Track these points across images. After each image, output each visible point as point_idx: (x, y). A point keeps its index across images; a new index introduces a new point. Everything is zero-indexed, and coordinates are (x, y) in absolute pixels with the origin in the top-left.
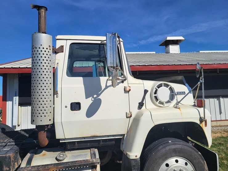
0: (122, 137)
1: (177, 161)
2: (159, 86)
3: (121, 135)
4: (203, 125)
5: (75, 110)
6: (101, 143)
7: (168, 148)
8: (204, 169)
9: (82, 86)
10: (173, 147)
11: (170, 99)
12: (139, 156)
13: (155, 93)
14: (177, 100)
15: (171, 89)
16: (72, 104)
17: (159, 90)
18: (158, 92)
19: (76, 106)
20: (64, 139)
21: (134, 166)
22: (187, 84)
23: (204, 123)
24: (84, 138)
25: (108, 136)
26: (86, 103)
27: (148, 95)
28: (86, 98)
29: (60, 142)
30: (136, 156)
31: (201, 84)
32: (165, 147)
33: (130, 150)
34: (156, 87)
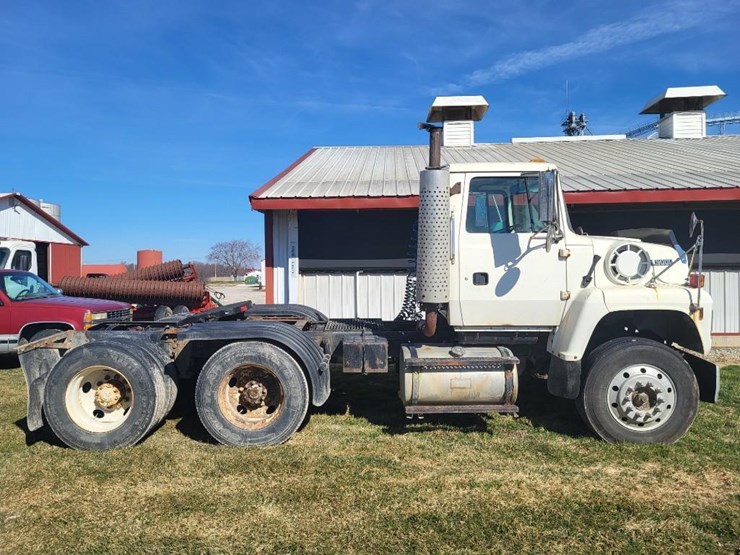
0: (551, 331)
1: (643, 371)
2: (622, 250)
3: (550, 327)
4: (695, 317)
5: (479, 284)
6: (517, 339)
7: (629, 349)
8: (691, 387)
9: (489, 247)
10: (640, 348)
11: (640, 272)
12: (580, 357)
13: (614, 261)
14: (653, 274)
15: (644, 256)
16: (475, 275)
17: (620, 256)
18: (619, 260)
19: (481, 278)
20: (460, 327)
21: (571, 372)
22: (677, 246)
23: (697, 313)
24: (491, 327)
25: (529, 327)
26: (496, 274)
27: (600, 264)
28: (496, 266)
29: (456, 330)
30: (575, 358)
31: (699, 247)
32: (624, 348)
33: (566, 350)
34: (615, 251)
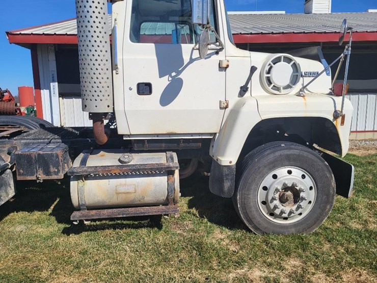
0: (212, 137)
1: (290, 172)
2: (276, 61)
3: (211, 134)
4: (337, 123)
5: (143, 94)
6: (182, 145)
7: (278, 154)
8: (330, 185)
9: (154, 58)
10: (287, 152)
11: (291, 82)
12: (234, 162)
13: (269, 72)
14: (303, 84)
15: (295, 67)
16: (139, 85)
17: (275, 67)
18: (273, 70)
19: (145, 89)
20: (129, 136)
21: (228, 175)
22: (324, 60)
23: (339, 120)
24: (158, 135)
25: (192, 134)
26: (160, 85)
27: (256, 74)
28: (160, 77)
29: (124, 139)
30: (231, 162)
31: (346, 56)
32: (274, 152)
33: (223, 155)
34: (270, 62)
